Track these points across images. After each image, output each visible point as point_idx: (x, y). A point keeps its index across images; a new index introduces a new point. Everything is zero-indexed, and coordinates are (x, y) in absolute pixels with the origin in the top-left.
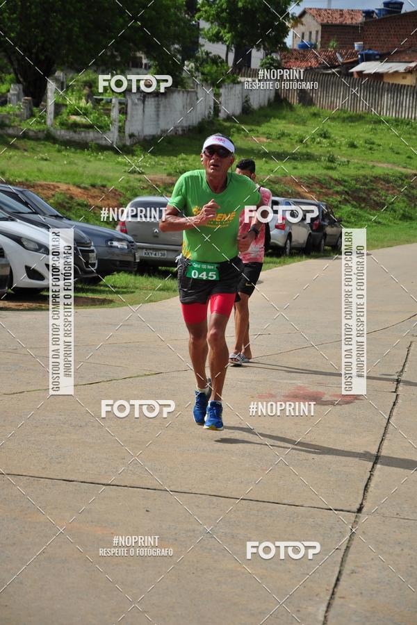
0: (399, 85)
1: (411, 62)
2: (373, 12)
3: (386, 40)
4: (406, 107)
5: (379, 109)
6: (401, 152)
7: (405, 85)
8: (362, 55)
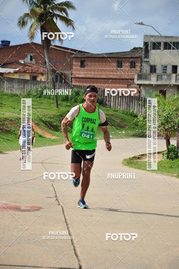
0: (11, 78)
1: (16, 68)
3: (3, 58)
4: (15, 88)
5: (3, 89)
6: (16, 108)
7: (14, 78)
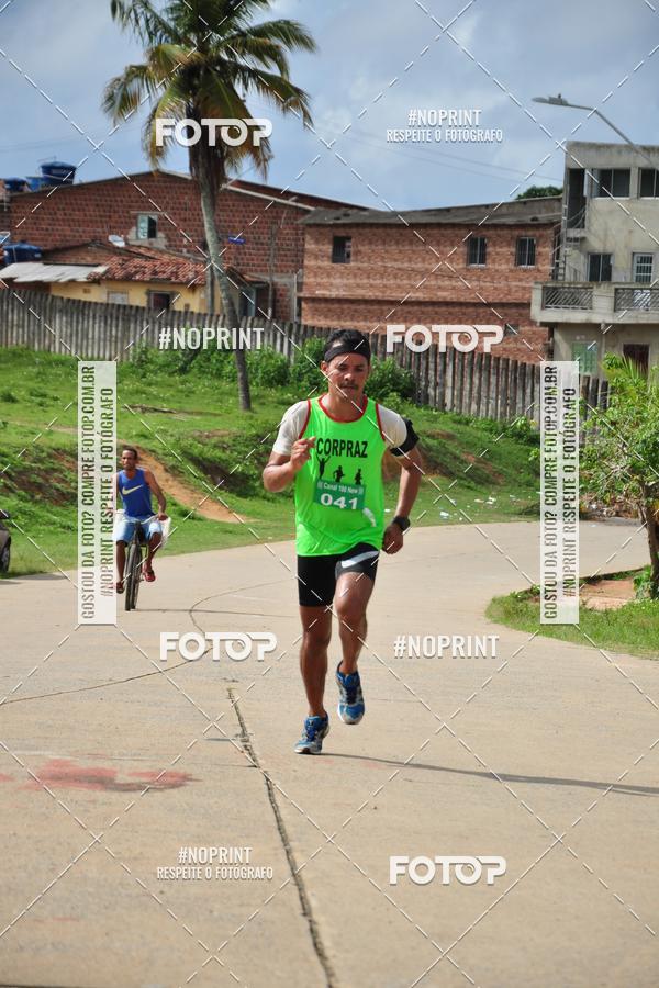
0: (80, 301)
1: (96, 266)
2: (23, 183)
3: (49, 227)
4: (93, 338)
5: (47, 342)
7: (90, 303)
8: (10, 251)
